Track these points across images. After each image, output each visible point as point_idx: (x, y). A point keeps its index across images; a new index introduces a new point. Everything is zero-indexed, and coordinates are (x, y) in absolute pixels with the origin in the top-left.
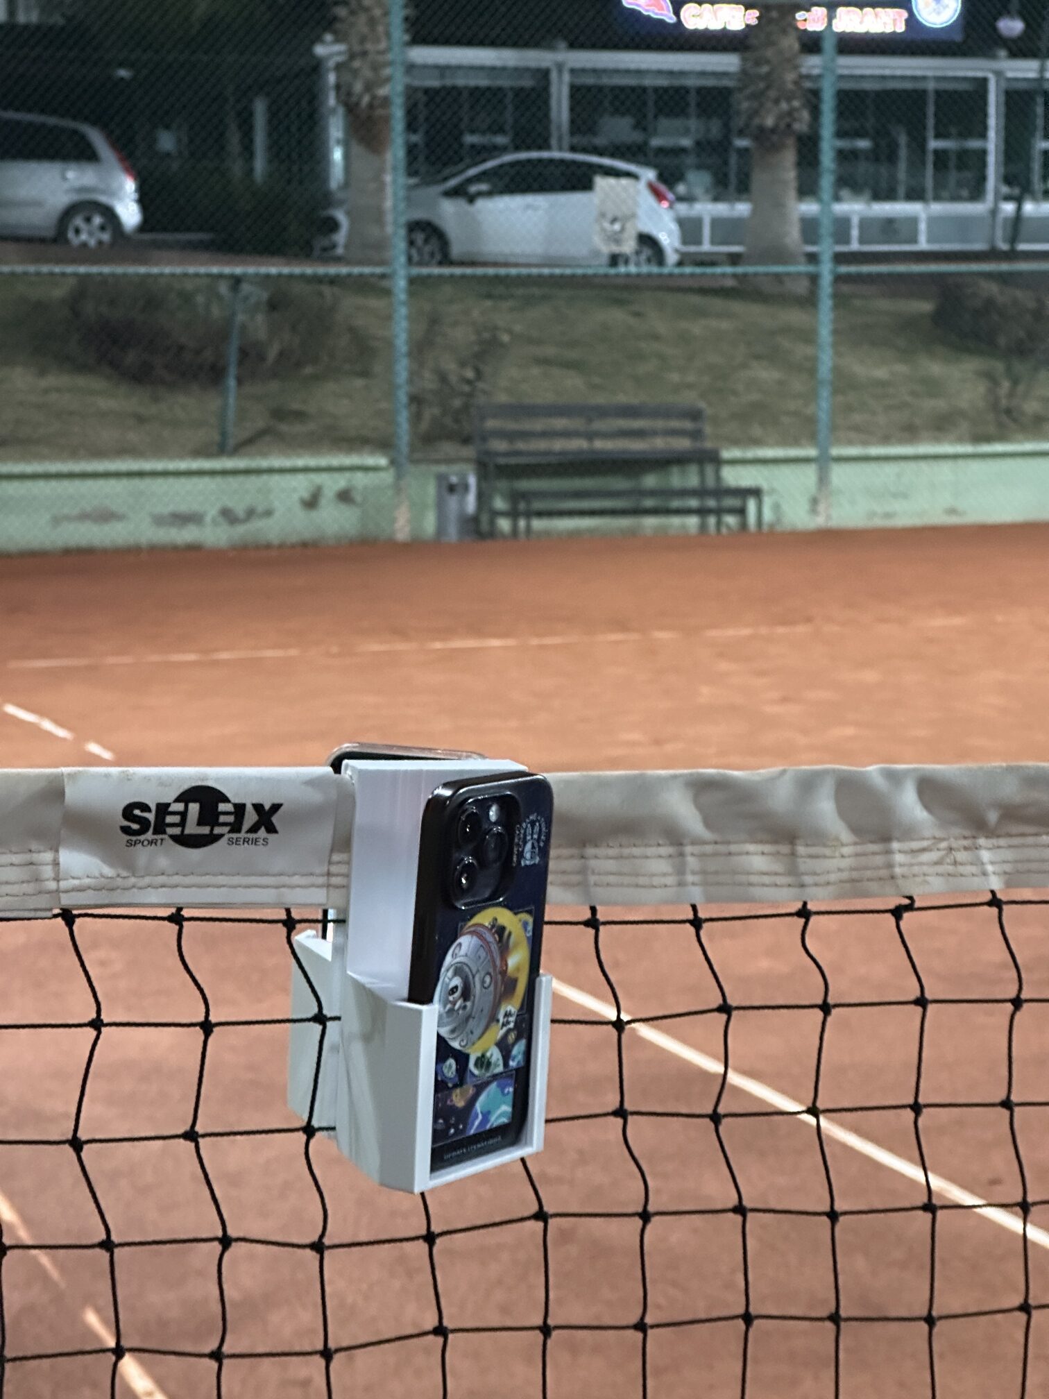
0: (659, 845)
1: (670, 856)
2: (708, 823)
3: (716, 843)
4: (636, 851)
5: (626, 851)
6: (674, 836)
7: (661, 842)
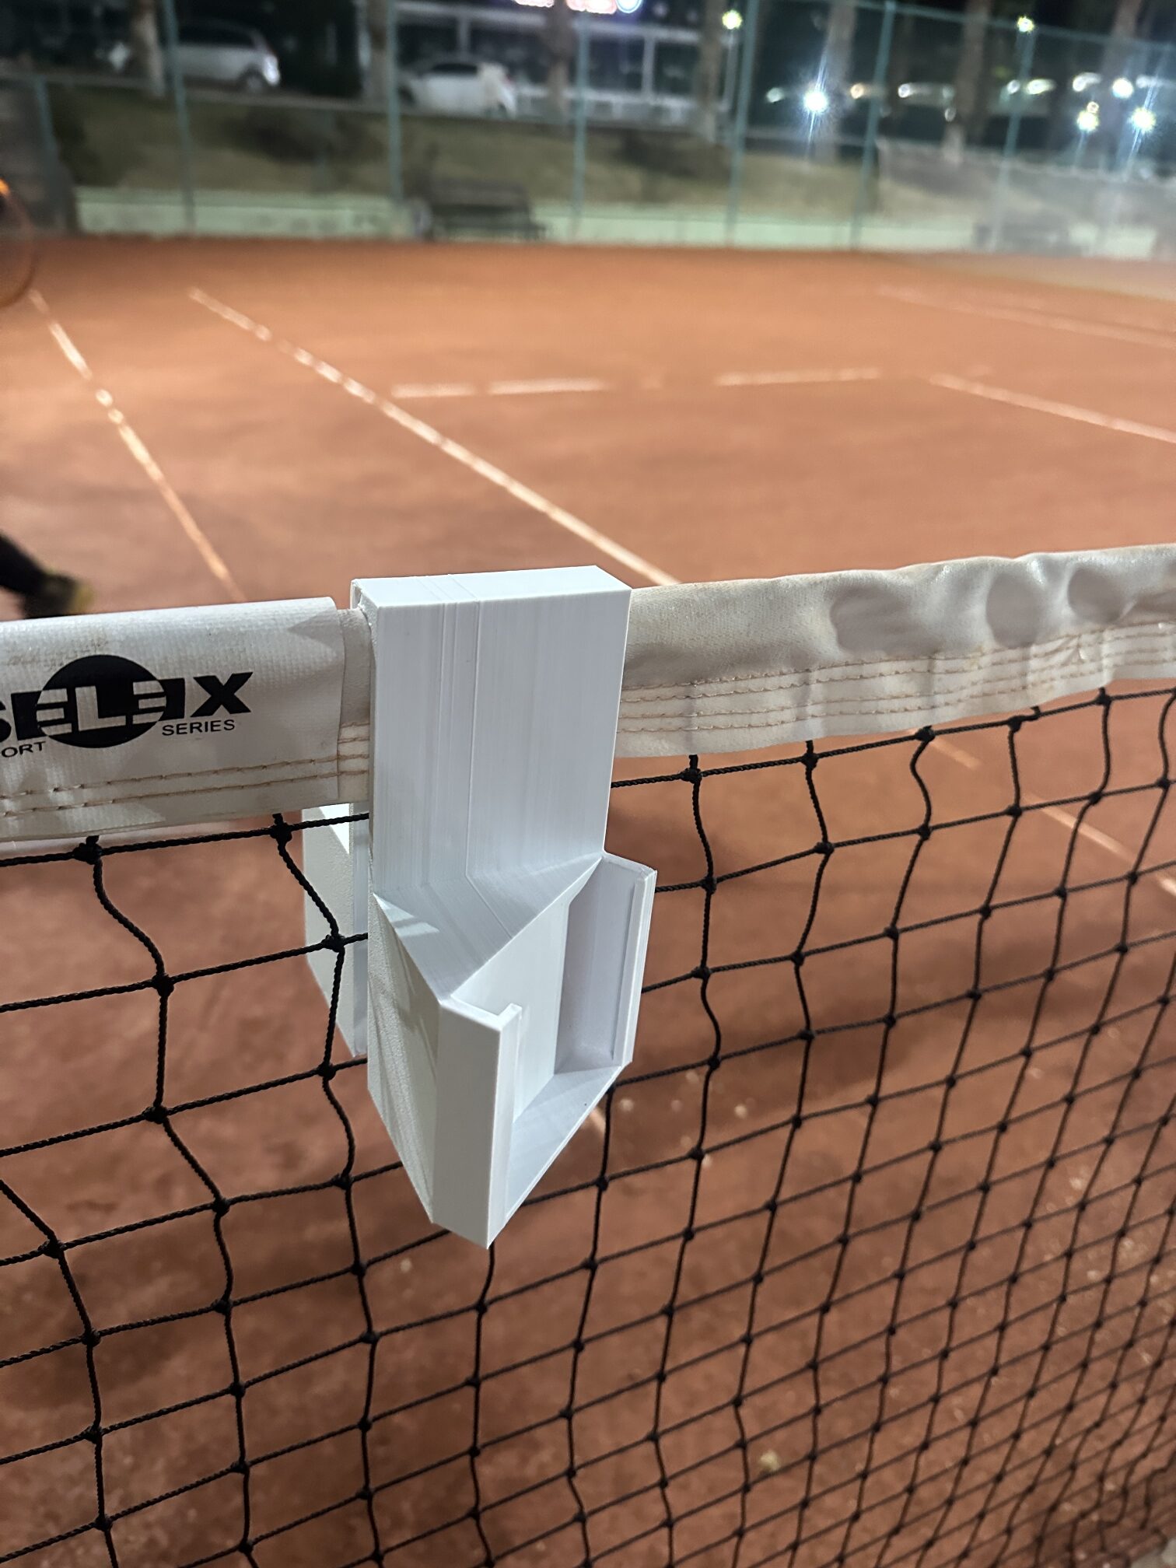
0: (782, 674)
1: (793, 685)
2: (842, 641)
3: (847, 664)
4: (753, 684)
5: (742, 684)
6: (802, 661)
7: (785, 670)
